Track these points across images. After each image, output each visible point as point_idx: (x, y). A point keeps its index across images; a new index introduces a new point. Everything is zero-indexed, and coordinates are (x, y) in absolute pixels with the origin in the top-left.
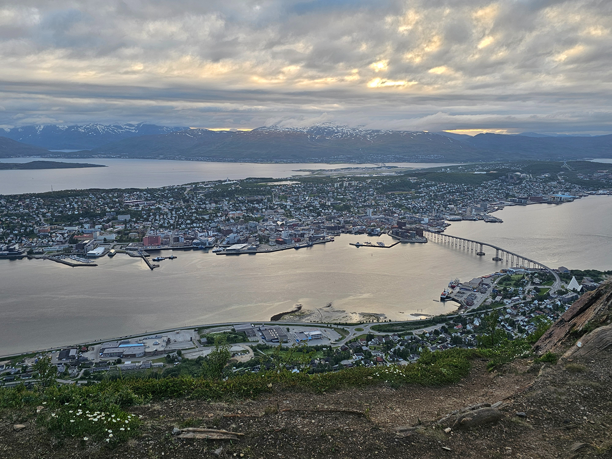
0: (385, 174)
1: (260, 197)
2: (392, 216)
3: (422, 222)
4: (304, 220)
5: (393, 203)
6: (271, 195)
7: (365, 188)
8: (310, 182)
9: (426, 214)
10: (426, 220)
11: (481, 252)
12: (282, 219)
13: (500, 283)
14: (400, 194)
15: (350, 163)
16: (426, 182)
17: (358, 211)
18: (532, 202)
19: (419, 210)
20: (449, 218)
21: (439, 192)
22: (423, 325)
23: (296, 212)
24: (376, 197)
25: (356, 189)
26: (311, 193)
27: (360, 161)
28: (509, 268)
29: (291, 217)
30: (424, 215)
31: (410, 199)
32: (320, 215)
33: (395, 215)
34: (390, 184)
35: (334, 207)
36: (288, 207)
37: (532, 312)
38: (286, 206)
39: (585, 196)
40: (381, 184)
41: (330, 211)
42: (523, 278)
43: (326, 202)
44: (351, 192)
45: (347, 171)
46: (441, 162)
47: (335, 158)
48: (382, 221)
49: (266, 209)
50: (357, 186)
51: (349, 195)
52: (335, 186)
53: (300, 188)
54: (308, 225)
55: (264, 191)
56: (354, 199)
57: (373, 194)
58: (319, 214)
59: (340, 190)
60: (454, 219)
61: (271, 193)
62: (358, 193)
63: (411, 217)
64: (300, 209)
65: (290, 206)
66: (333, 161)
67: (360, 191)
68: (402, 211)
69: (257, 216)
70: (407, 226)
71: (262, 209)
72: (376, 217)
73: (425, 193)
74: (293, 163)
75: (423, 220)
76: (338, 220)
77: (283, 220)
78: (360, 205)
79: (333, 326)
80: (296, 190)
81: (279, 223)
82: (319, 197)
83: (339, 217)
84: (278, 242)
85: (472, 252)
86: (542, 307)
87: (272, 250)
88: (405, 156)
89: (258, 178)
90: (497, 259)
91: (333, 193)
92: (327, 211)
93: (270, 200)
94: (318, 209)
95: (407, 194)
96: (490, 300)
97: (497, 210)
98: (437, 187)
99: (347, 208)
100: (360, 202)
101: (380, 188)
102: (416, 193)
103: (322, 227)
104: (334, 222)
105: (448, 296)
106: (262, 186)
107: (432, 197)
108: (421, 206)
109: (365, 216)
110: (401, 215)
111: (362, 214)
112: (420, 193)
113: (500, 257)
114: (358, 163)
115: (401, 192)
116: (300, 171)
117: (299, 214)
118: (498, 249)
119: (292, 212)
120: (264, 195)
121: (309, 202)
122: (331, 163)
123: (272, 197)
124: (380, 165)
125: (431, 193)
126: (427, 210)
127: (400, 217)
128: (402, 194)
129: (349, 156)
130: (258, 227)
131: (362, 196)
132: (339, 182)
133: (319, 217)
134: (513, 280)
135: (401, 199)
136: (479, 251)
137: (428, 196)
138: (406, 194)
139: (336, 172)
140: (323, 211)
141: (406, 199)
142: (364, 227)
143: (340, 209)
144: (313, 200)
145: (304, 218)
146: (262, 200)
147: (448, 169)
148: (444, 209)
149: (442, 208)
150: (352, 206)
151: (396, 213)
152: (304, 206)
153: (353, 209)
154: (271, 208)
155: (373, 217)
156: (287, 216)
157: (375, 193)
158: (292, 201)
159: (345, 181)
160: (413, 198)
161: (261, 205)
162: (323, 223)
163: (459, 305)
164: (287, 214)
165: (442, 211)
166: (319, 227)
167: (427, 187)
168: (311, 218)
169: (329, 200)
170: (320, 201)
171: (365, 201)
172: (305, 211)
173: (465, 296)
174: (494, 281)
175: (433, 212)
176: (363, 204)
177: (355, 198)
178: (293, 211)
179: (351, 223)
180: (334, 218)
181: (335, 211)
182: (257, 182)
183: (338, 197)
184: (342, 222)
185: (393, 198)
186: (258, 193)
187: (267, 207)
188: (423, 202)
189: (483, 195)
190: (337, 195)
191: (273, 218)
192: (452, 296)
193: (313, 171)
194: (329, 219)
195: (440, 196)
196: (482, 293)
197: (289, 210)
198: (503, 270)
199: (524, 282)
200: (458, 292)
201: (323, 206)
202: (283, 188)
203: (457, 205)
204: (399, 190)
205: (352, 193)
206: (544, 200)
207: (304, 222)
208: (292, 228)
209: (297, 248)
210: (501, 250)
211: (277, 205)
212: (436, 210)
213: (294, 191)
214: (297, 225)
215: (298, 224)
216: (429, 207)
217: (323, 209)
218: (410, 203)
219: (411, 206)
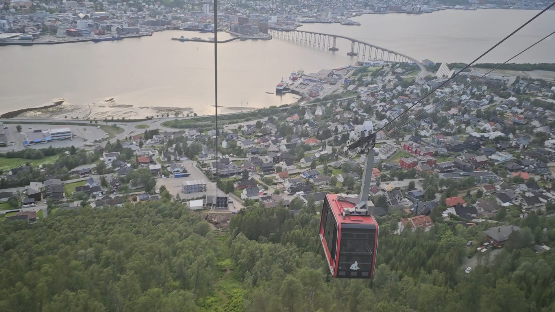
2: (234, 14)
10: (274, 19)
11: (334, 48)
12: (87, 11)
13: (354, 74)
17: (193, 8)
18: (391, 12)
19: (267, 11)
20: (301, 20)
22: (244, 120)
23: (109, 6)
28: (366, 61)
32: (142, 11)
33: (238, 14)
35: (161, 2)
37: (394, 97)
39: (443, 9)
41: (157, 7)
42: (383, 68)
48: (221, 19)
58: (141, 9)
60: (307, 21)
63: (257, 16)
68: (248, 11)
75: (271, 19)
76: (165, 16)
77: (87, 13)
79: (99, 123)
81: (82, 15)
83: (167, 13)
84: (69, 33)
85: (324, 48)
86: (408, 93)
87: (56, 41)
90: (352, 54)
92: (152, 6)
94: (140, 3)
96: (341, 90)
97: (355, 16)
99: (179, 4)
105: (287, 87)
107: (285, 1)
108: (270, 8)
109: (200, 13)
111: (198, 11)
113: (355, 51)
117: (113, 8)
118: (353, 41)
134: (370, 71)
136: (331, 47)
140: (147, 6)
145: (119, 12)
148: (296, 11)
149: (294, 11)
151: (239, 12)
155: (210, 14)
156: (96, 9)
162: (144, 17)
163: (300, 97)
164: (96, 6)
165: (294, 13)
172: (123, 5)
173: (309, 88)
174: (347, 73)
179: (181, 19)
180: (160, 14)
181: (162, 7)
184: (169, 18)
189: (341, 3)
191: (75, 10)
192: (291, 87)
194: (154, 15)
195: (293, 1)
196: (331, 84)
197: (100, 3)
198: (359, 62)
199: (384, 72)
200: (301, 84)
203: (311, 10)
206: (403, 10)
209: (96, 41)
210: (357, 41)
212: (287, 12)
214: (106, 18)
216: (280, 9)
217: (146, 4)
218: (258, 4)
219: (258, 7)
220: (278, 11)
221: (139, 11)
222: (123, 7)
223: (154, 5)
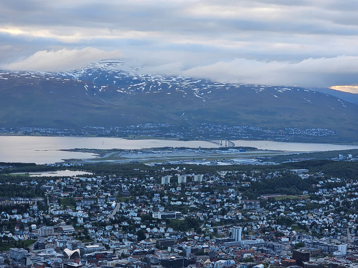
0: (238, 161)
1: (21, 201)
2: (277, 240)
3: (335, 253)
4: (113, 246)
5: (274, 216)
6: (43, 196)
7: (221, 188)
8: (113, 173)
9: (336, 238)
10: (343, 249)
12: (73, 244)
14: (285, 200)
15: (168, 137)
16: (326, 178)
17: (215, 230)
19: (322, 229)
21: (352, 196)
23: (96, 231)
24: (242, 205)
25: (203, 190)
26: (120, 195)
27: (183, 136)
29: (88, 239)
30: (333, 241)
31: (303, 209)
32: (144, 238)
33: (284, 239)
34: (263, 180)
35: (168, 222)
36: (80, 221)
38: (76, 218)
40: (248, 180)
41: (162, 230)
43: (151, 214)
44: (194, 195)
45: (166, 153)
46: (330, 143)
47: (136, 129)
48: (262, 251)
49: (38, 224)
50: (204, 183)
51: (191, 199)
52: (163, 182)
53: (96, 184)
54: (123, 256)
55: (29, 189)
56: (203, 208)
57: (237, 199)
58: (142, 236)
59: (173, 190)
61: (43, 194)
62: (207, 196)
63: (314, 244)
64: (104, 225)
65: (85, 219)
66: (133, 134)
67: (212, 193)
68: (294, 232)
69: (25, 237)
70: (311, 260)
71: (29, 224)
72: (250, 242)
73: (327, 198)
74: (57, 135)
75: (337, 250)
76: (181, 248)
77: (74, 247)
78: (217, 220)
80: (89, 188)
81: (69, 252)
82: (136, 202)
83: (181, 241)
88: (266, 129)
89: (9, 164)
91: (162, 195)
92: (155, 230)
93: (43, 207)
94: (138, 226)
95: (297, 199)
98: (347, 189)
99: (193, 224)
100: (215, 214)
101: (247, 188)
102: (311, 198)
103: (153, 261)
104: (172, 250)
106: (21, 179)
107: (341, 206)
108: (324, 223)
109: (229, 240)
110: (294, 239)
111: (223, 236)
112: (319, 198)
114: (181, 140)
115: (285, 196)
116: (76, 150)
117: (103, 236)
119: (90, 231)
120: (28, 196)
121: (120, 213)
122: (130, 136)
123: (45, 201)
124: (224, 143)
125: (337, 199)
126: (337, 231)
127: (294, 243)
128: (288, 200)
129: (163, 125)
130: (28, 260)
131: (215, 203)
132: (165, 174)
133: (143, 242)
135: (287, 210)
137: (333, 205)
138: (294, 200)
139: (145, 155)
140: (148, 230)
141: (297, 210)
142: (233, 262)
143: (180, 227)
144: (127, 208)
145: (114, 242)
146: (27, 206)
147: (350, 156)
150: (202, 222)
151: (284, 236)
152: (111, 220)
153: (205, 227)
154: (48, 223)
155: (244, 242)
156: (81, 239)
157: (240, 198)
158: (85, 210)
159: (176, 172)
160: (310, 208)
161: (27, 215)
162: (153, 252)
164: (79, 234)
166: (146, 260)
167: (329, 187)
168: (127, 243)
169: (156, 209)
170: (140, 211)
171: (224, 212)
172: (114, 229)
175: (349, 234)
176: (222, 217)
177: (204, 206)
178: (90, 228)
179: (207, 254)
180: (171, 243)
181: (171, 230)
182: (8, 172)
183: (172, 203)
184: (189, 252)
185: (273, 206)
186: (19, 192)
187: (40, 220)
188: (326, 214)
190: (170, 199)
191: (54, 242)
193: (101, 152)
194: (163, 245)
195: (353, 206)
197: (82, 226)
201: (147, 219)
202: (63, 184)
204: (281, 192)
205: (198, 197)
207: (114, 250)
208: (96, 262)
211: (58, 216)
212: (353, 231)
213: (86, 190)
214: (104, 256)
215: (106, 254)
216: (340, 225)
217: (147, 227)
218: (305, 217)
219: (307, 222)
220: (339, 229)
221: (139, 240)
222: (116, 233)
223: (159, 229)
